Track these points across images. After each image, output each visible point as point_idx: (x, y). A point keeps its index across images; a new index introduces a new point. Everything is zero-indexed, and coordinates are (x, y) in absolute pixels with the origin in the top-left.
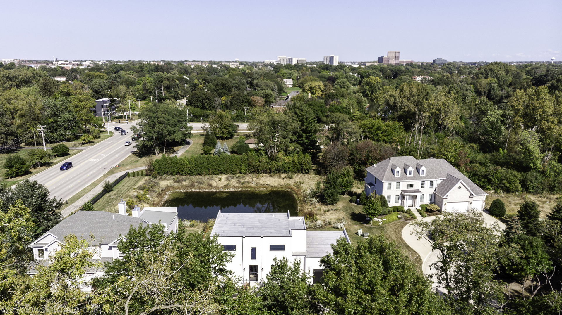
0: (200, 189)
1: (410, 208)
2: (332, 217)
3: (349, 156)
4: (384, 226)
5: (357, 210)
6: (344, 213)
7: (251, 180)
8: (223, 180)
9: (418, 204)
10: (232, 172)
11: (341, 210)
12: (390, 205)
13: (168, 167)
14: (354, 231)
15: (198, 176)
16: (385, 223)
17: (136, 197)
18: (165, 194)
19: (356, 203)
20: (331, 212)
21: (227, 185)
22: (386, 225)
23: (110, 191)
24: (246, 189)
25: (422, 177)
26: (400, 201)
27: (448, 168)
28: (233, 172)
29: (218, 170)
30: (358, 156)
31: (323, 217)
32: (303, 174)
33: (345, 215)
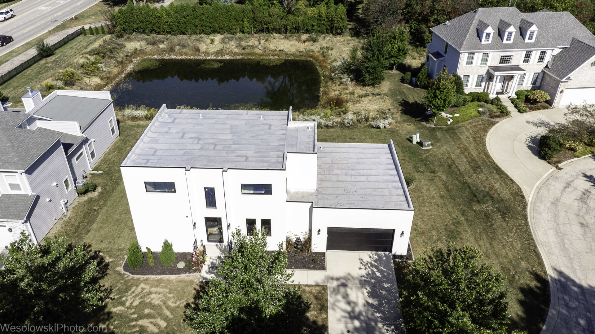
0: (182, 55)
1: (500, 96)
2: (371, 108)
3: (405, 9)
4: (455, 126)
5: (412, 96)
6: (391, 101)
7: (257, 43)
8: (216, 42)
9: (513, 88)
10: (230, 30)
11: (386, 95)
12: (467, 91)
13: (137, 21)
14: (406, 134)
15: (181, 37)
16: (458, 122)
17: (82, 66)
18: (131, 62)
19: (411, 83)
20: (370, 98)
21: (222, 50)
22: (460, 125)
23: (48, 56)
24: (249, 57)
25: (528, 43)
26: (483, 84)
27: (574, 29)
28: (232, 31)
29: (210, 27)
30: (418, 8)
31: (358, 107)
32: (334, 35)
33: (392, 104)
